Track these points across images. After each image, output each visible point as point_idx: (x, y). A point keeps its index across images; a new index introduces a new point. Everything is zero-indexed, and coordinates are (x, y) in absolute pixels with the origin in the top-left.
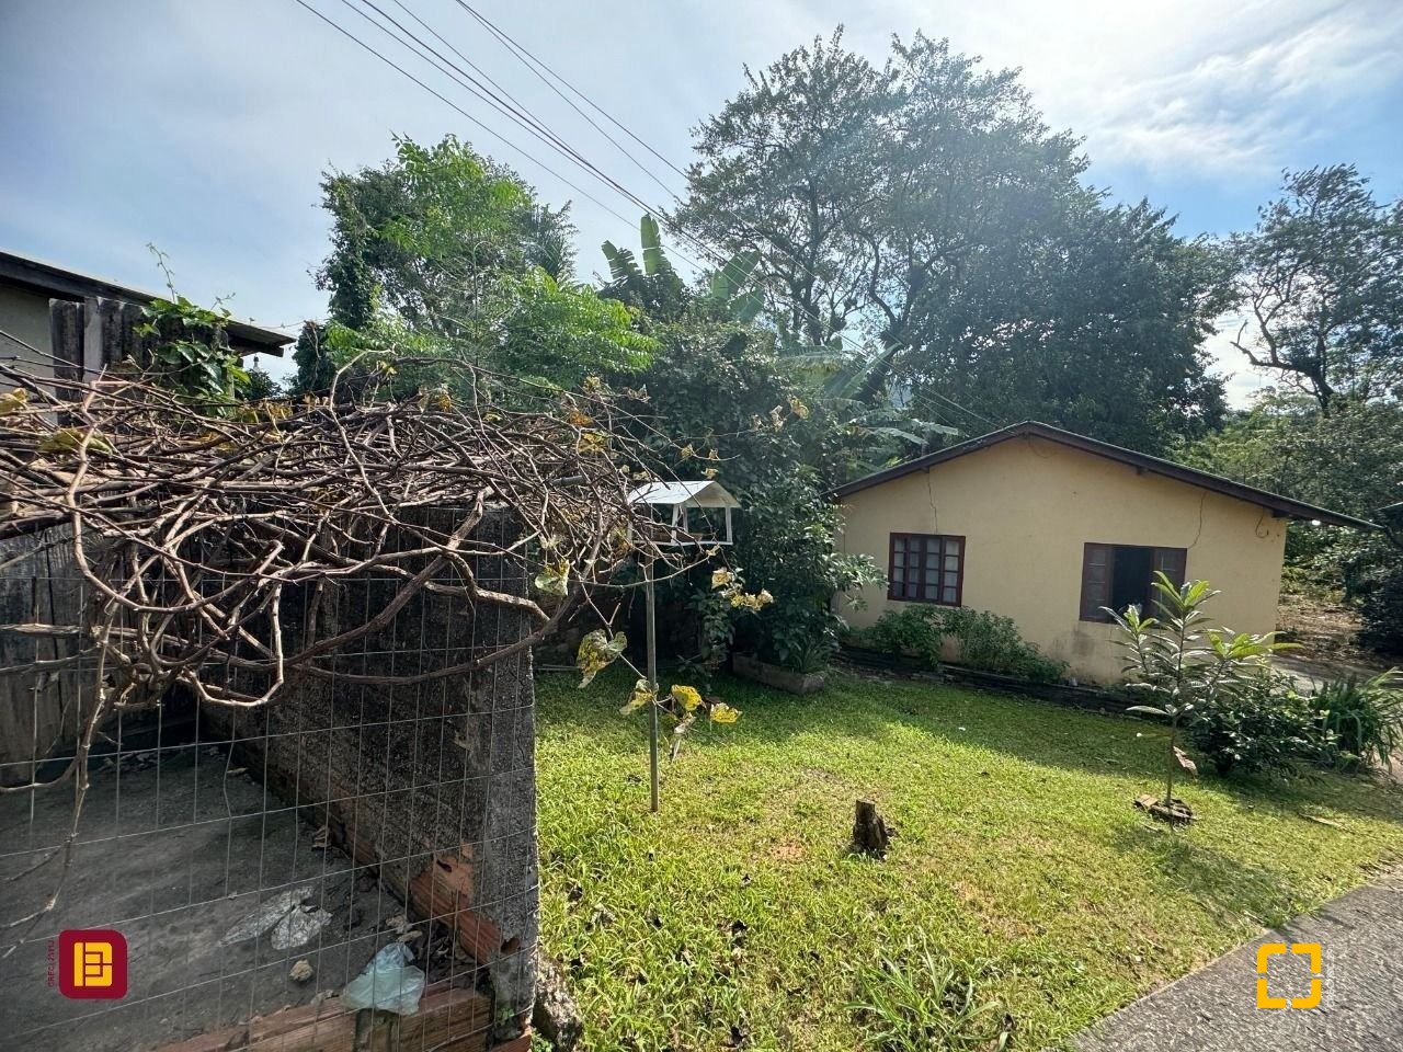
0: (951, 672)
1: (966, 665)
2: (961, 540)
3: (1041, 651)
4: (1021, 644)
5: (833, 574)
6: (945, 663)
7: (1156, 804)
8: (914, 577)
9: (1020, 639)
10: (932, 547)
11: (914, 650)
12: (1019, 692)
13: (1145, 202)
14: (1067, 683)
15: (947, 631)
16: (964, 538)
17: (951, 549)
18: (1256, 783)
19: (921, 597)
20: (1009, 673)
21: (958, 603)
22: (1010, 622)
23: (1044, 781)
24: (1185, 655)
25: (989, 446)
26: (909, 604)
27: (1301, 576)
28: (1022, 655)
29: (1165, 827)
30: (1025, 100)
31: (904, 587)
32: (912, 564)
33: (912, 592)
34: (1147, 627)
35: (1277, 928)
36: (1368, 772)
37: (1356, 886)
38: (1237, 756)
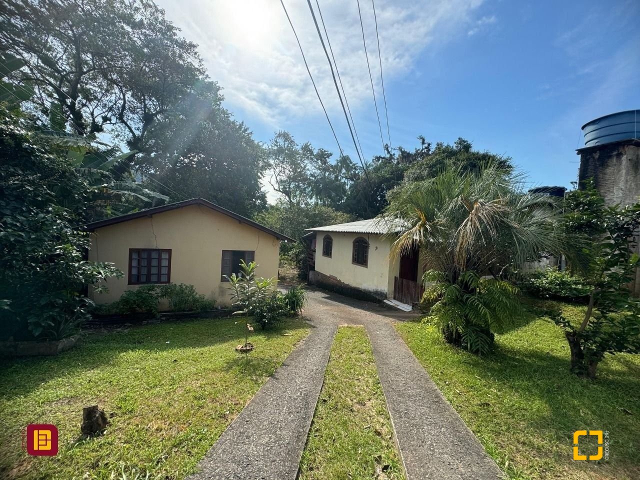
0: (163, 316)
1: (172, 311)
2: (169, 251)
3: (206, 298)
4: (197, 296)
5: (81, 274)
6: (161, 312)
7: (242, 347)
8: (144, 271)
9: (197, 294)
10: (154, 255)
11: (144, 309)
12: (196, 317)
13: (243, 122)
14: (216, 308)
15: (162, 296)
16: (171, 250)
17: (165, 256)
18: (272, 329)
19: (148, 281)
20: (192, 310)
21: (169, 281)
22: (192, 287)
23: (202, 354)
24: (250, 289)
25: (182, 207)
26: (140, 285)
27: (287, 259)
28: (198, 301)
29: (244, 355)
30: (200, 61)
31: (138, 276)
32: (142, 264)
33: (143, 279)
34: (238, 281)
35: (271, 375)
36: (298, 315)
37: (291, 352)
38: (267, 321)
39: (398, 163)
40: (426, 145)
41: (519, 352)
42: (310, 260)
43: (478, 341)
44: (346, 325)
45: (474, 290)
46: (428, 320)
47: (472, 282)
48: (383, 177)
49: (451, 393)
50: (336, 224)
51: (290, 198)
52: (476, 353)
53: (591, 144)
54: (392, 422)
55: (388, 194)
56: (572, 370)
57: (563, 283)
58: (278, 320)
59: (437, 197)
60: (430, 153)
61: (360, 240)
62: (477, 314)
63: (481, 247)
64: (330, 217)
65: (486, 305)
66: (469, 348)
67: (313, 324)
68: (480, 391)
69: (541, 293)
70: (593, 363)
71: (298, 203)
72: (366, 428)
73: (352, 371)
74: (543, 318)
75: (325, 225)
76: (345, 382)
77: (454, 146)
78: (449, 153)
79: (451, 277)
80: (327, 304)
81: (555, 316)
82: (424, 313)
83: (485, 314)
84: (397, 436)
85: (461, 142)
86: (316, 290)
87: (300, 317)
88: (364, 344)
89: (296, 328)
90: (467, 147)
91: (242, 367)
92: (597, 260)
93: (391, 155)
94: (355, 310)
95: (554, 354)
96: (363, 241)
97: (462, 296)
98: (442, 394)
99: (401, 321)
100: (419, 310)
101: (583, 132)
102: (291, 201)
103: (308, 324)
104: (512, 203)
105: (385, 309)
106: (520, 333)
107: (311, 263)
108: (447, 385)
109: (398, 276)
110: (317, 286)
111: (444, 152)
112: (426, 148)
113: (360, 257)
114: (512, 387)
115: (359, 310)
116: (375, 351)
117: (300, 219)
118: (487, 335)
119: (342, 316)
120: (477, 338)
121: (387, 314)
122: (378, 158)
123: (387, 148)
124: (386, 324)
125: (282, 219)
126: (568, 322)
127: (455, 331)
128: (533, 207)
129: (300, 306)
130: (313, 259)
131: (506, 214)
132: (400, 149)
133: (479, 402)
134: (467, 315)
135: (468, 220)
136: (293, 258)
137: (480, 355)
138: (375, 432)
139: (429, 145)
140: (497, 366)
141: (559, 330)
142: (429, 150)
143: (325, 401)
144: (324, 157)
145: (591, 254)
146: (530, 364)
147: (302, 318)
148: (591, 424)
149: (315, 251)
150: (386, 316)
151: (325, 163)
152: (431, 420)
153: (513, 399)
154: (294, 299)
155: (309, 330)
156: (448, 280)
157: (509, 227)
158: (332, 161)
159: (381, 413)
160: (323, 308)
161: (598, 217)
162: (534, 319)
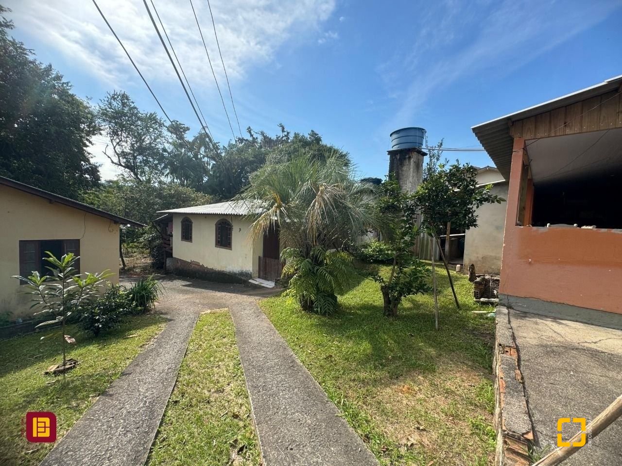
7: (58, 367)
24: (66, 290)
27: (137, 246)
29: (59, 378)
34: (44, 281)
35: (103, 393)
36: (149, 311)
37: (137, 355)
38: (100, 326)
39: (261, 147)
40: (286, 133)
41: (354, 307)
42: (166, 246)
43: (325, 304)
44: (209, 311)
45: (322, 262)
46: (287, 293)
47: (320, 256)
48: (246, 159)
49: (304, 354)
50: (197, 205)
51: (136, 174)
52: (324, 315)
53: (395, 148)
54: (250, 399)
55: (250, 176)
56: (384, 314)
57: (381, 250)
58: (119, 322)
59: (291, 180)
60: (289, 141)
61: (223, 223)
62: (325, 281)
63: (327, 226)
64: (190, 197)
65: (331, 273)
66: (319, 311)
67: (169, 317)
68: (326, 346)
69: (368, 259)
70: (396, 305)
71: (149, 181)
72: (223, 416)
73: (212, 359)
74: (369, 278)
75: (184, 207)
76: (202, 373)
77: (308, 137)
78: (305, 143)
79: (305, 252)
80: (186, 292)
81: (374, 275)
82: (285, 287)
83: (330, 282)
84: (255, 412)
85: (313, 134)
86: (175, 279)
87: (152, 312)
88: (227, 328)
89: (145, 326)
90: (318, 140)
91: (54, 395)
92: (397, 232)
93: (254, 138)
94: (219, 294)
95: (375, 304)
96: (225, 223)
97: (313, 268)
98: (297, 357)
99: (265, 297)
100: (281, 285)
101: (391, 138)
102: (138, 178)
103: (163, 319)
104: (347, 188)
105: (250, 289)
106: (355, 292)
107: (167, 249)
108: (302, 348)
109: (261, 255)
110: (176, 274)
111: (300, 141)
112: (285, 136)
113: (224, 239)
114: (347, 337)
115: (223, 294)
116: (238, 333)
117: (152, 199)
118: (331, 298)
119: (205, 302)
120: (325, 302)
121: (251, 293)
122: (241, 140)
123: (249, 130)
124: (250, 303)
125: (126, 200)
126: (382, 279)
127: (309, 299)
128: (361, 192)
129: (152, 299)
130: (170, 245)
131: (344, 197)
132: (262, 134)
133: (325, 357)
134: (318, 284)
135: (315, 201)
136: (145, 245)
137: (327, 315)
138: (233, 416)
139: (288, 133)
140: (338, 322)
141: (378, 285)
142: (288, 138)
143: (176, 402)
144: (179, 131)
145: (394, 228)
146: (360, 315)
147: (156, 312)
148: (394, 350)
149: (172, 236)
150: (250, 295)
151: (181, 138)
152: (286, 385)
153: (348, 346)
154: (144, 293)
155: (163, 325)
156: (302, 256)
157: (345, 207)
158: (189, 137)
159: (240, 394)
160: (182, 297)
161: (398, 201)
162: (363, 279)
